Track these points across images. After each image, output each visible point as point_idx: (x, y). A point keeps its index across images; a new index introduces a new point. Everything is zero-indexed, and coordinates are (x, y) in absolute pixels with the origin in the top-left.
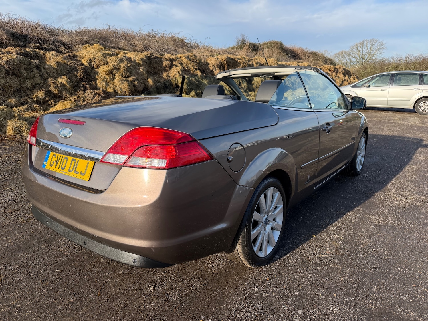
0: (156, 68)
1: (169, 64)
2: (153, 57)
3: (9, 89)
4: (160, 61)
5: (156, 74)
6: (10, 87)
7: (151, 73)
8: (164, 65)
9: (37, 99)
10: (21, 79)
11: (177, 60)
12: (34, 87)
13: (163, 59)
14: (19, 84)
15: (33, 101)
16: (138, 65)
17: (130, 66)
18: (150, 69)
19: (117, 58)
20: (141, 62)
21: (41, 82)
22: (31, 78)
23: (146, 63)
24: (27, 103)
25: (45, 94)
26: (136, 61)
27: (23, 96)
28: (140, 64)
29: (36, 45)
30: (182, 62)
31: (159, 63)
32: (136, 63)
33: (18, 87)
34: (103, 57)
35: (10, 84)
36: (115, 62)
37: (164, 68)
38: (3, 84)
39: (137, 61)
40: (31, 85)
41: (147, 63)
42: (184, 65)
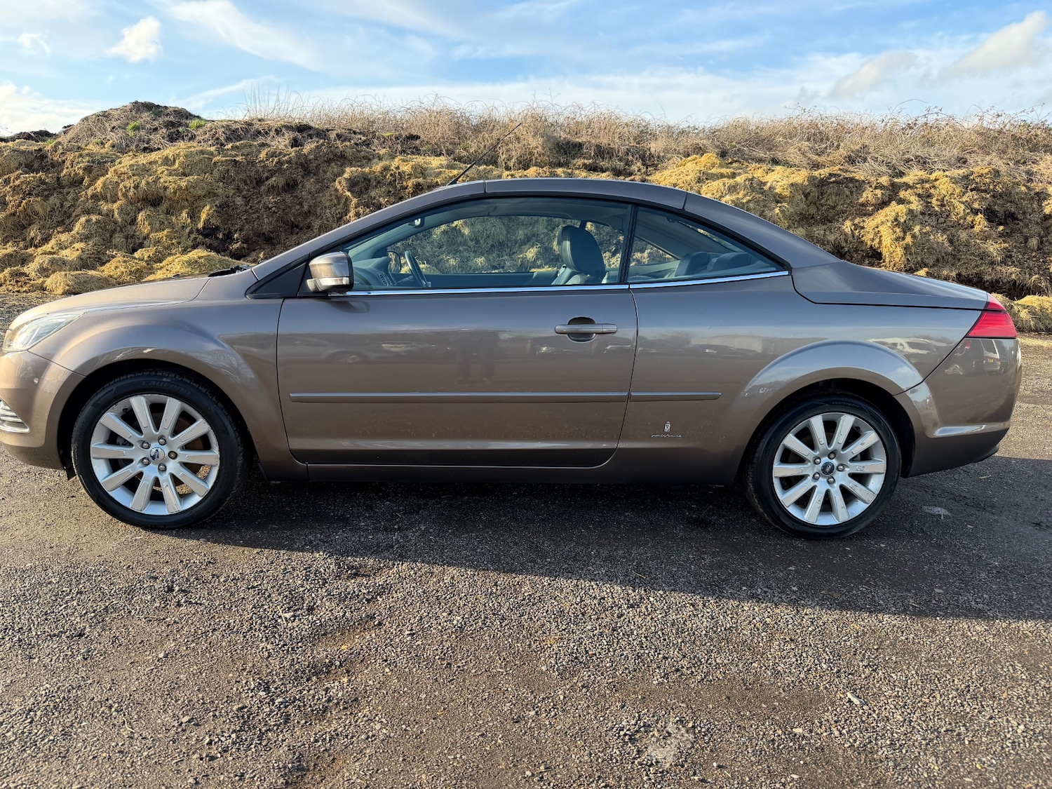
0: (834, 208)
1: (879, 196)
2: (833, 179)
3: (485, 241)
4: (854, 189)
5: (827, 220)
6: (488, 237)
7: (813, 218)
8: (861, 200)
9: (522, 261)
10: (513, 225)
11: (918, 186)
12: (528, 241)
13: (869, 183)
14: (505, 232)
15: (514, 265)
16: (778, 199)
17: (749, 202)
18: (813, 210)
19: (724, 185)
20: (787, 193)
21: (545, 231)
22: (531, 224)
23: (807, 195)
24: (503, 267)
25: (538, 254)
26: (775, 189)
27: (504, 253)
28: (786, 197)
29: (586, 161)
30: (932, 191)
31: (848, 193)
32: (775, 195)
33: (502, 238)
34: (694, 182)
35: (488, 233)
36: (715, 192)
37: (858, 207)
38: (479, 232)
39: (778, 190)
40: (522, 237)
41: (809, 193)
42: (934, 201)
